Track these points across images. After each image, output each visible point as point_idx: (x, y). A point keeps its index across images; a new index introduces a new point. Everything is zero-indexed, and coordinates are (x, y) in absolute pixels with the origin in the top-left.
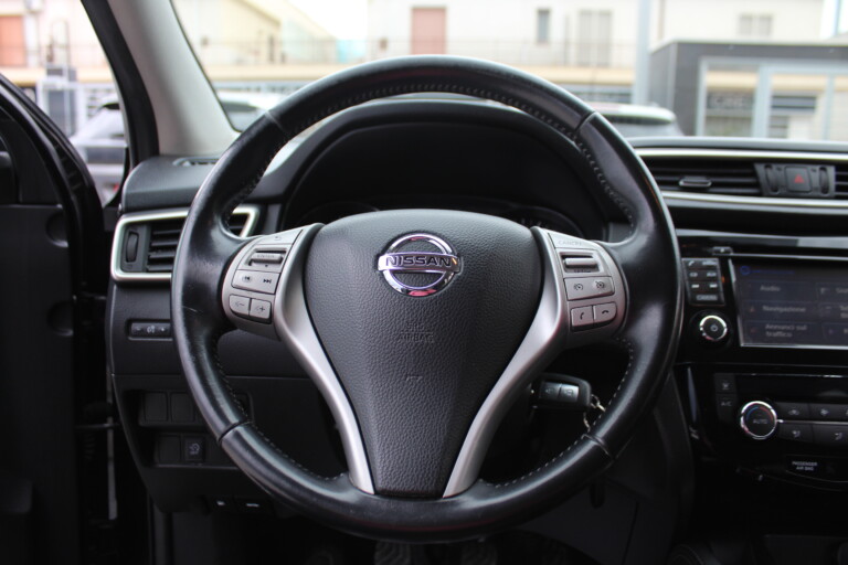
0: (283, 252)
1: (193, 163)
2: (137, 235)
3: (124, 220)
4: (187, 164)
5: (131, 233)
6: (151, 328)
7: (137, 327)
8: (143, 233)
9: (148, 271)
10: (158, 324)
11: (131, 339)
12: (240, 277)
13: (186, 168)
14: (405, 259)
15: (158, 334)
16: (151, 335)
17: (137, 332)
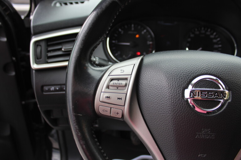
0: (126, 79)
1: (61, 4)
2: (41, 46)
3: (34, 40)
4: (58, 5)
5: (37, 46)
6: (52, 88)
7: (46, 88)
8: (43, 44)
9: (48, 63)
10: (55, 86)
11: (44, 93)
12: (105, 96)
13: (58, 7)
14: (201, 93)
15: (55, 90)
16: (53, 91)
17: (46, 90)
